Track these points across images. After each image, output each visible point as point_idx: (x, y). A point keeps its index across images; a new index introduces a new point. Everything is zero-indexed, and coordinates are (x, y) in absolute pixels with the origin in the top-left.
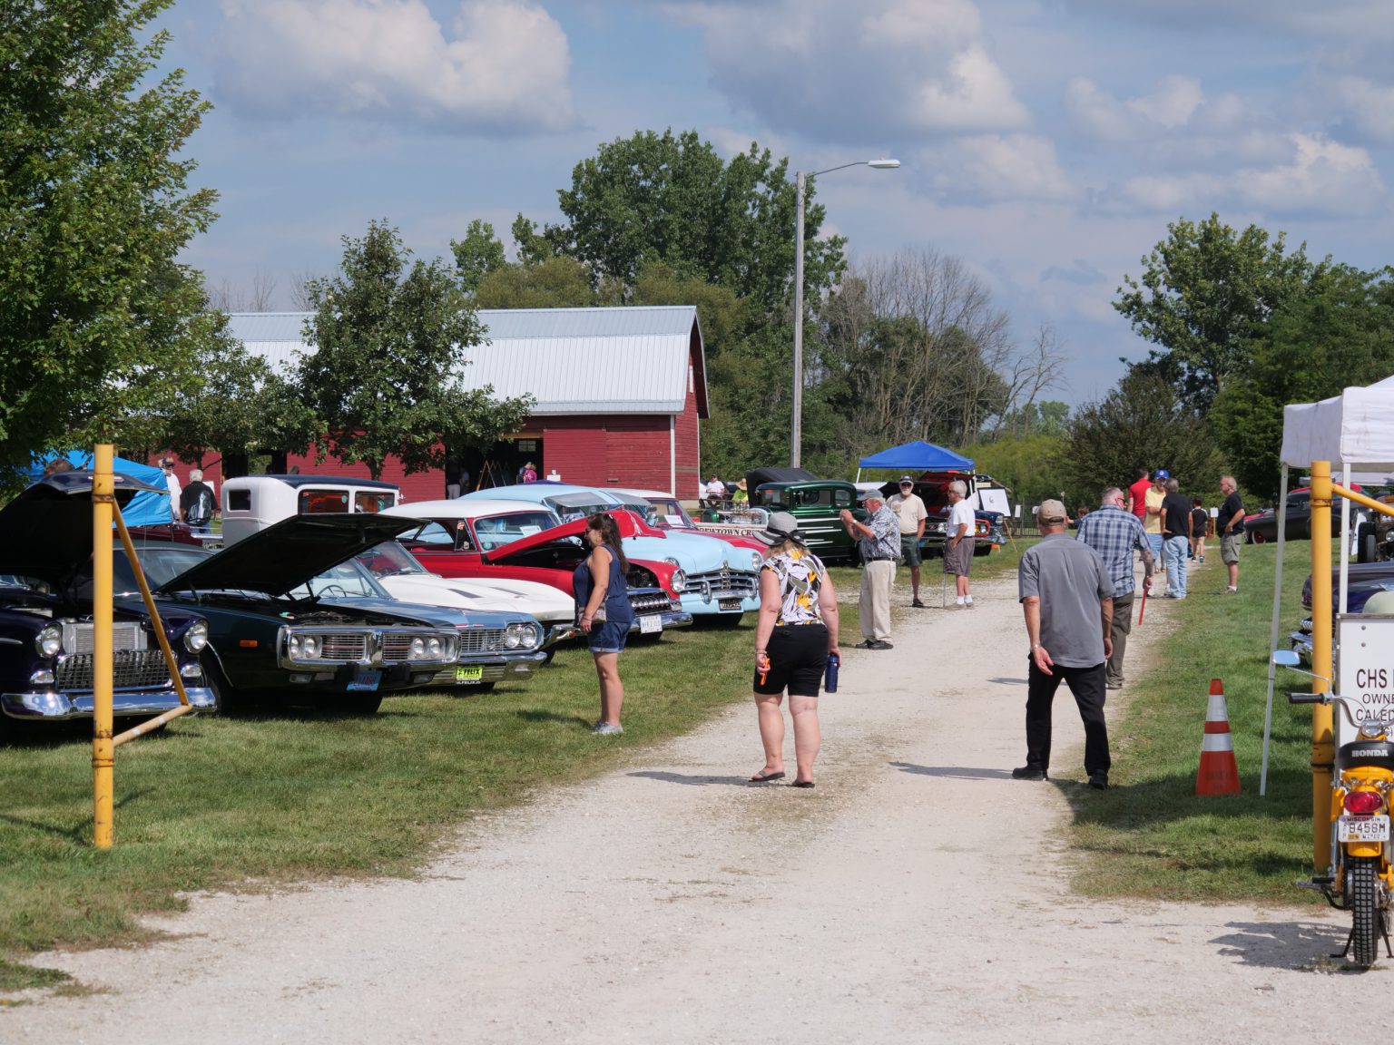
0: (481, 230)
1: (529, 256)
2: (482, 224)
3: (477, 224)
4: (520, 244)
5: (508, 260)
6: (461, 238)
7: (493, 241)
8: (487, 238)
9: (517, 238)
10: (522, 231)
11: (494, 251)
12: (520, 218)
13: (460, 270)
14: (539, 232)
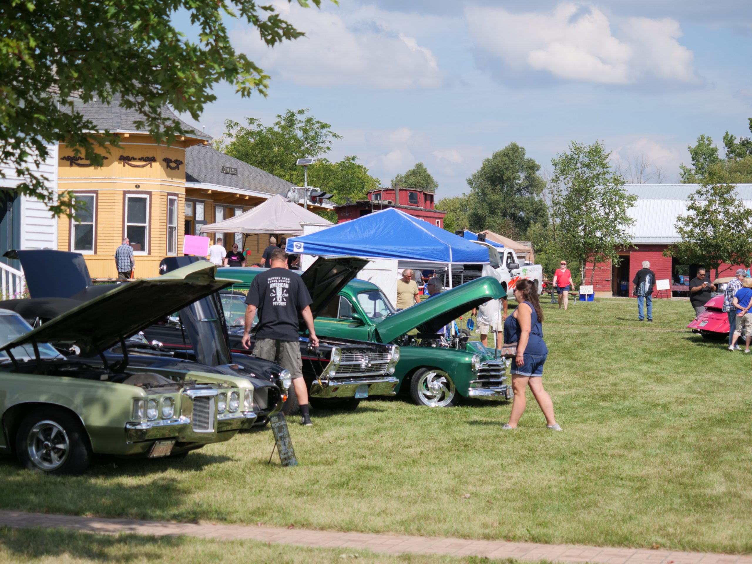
0: (705, 140)
1: (732, 155)
2: (706, 137)
3: (702, 137)
4: (727, 149)
5: (720, 157)
6: (694, 145)
7: (712, 146)
8: (709, 145)
9: (726, 145)
10: (729, 142)
11: (712, 153)
12: (727, 134)
13: (694, 162)
14: (737, 142)
